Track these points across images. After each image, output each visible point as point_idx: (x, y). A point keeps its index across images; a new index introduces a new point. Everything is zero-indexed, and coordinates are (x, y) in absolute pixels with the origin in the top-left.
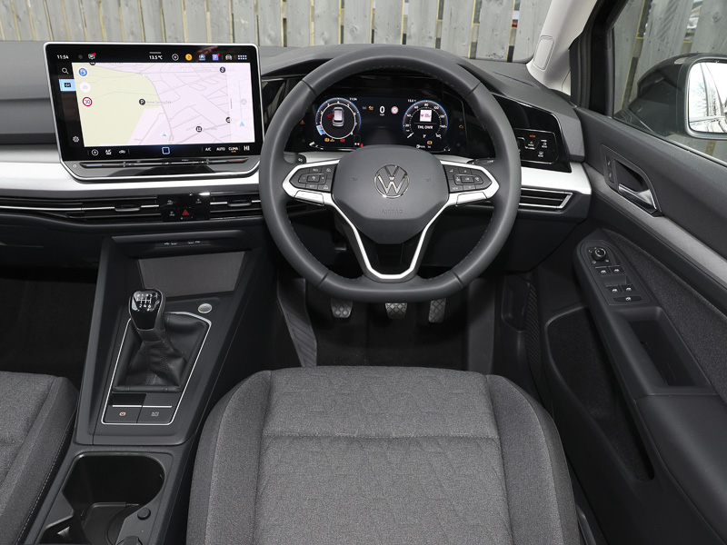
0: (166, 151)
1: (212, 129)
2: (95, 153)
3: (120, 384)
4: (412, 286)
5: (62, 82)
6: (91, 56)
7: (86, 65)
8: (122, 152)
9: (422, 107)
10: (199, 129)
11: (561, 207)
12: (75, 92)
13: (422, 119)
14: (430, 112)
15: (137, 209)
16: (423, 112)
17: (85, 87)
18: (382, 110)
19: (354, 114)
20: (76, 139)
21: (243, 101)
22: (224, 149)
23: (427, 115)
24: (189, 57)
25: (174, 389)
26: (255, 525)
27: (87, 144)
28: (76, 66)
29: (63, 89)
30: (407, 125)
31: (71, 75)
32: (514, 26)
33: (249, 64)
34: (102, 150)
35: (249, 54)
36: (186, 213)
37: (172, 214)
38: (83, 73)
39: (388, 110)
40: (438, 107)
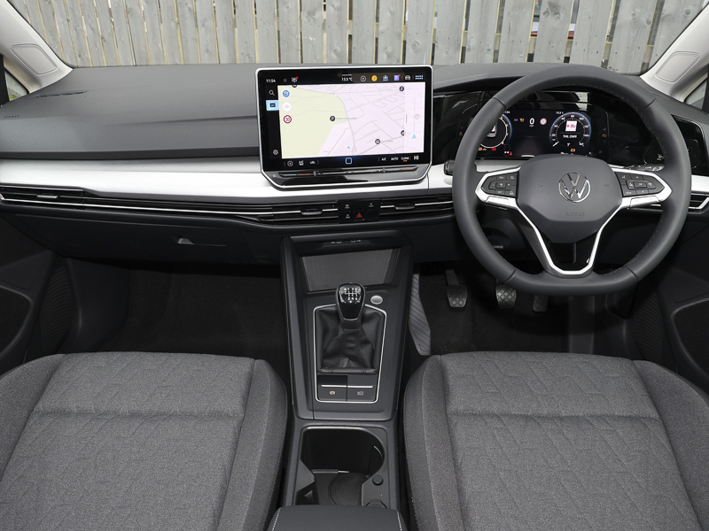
0: (349, 161)
1: (390, 141)
2: (290, 164)
3: (323, 366)
4: (591, 281)
5: (268, 102)
6: (294, 80)
7: (289, 88)
8: (313, 162)
9: (568, 118)
10: (378, 141)
11: (700, 207)
12: (278, 112)
13: (568, 129)
14: (575, 123)
15: (319, 213)
16: (569, 123)
17: (287, 107)
18: (532, 121)
19: (506, 126)
20: (275, 152)
21: (417, 116)
22: (397, 159)
23: (572, 126)
24: (374, 78)
25: (372, 371)
26: (460, 491)
27: (284, 156)
28: (281, 89)
29: (269, 108)
30: (554, 135)
31: (276, 97)
32: (571, 38)
33: (424, 83)
34: (296, 161)
35: (424, 74)
36: (359, 215)
37: (348, 217)
38: (286, 94)
39: (537, 122)
40: (583, 118)
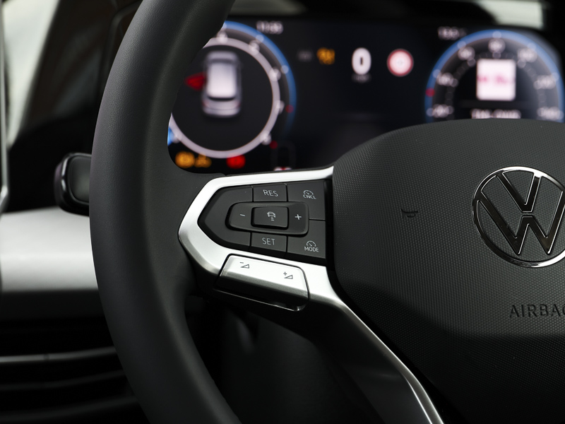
9: (483, 51)
13: (484, 91)
14: (507, 69)
16: (486, 68)
18: (361, 61)
19: (273, 75)
23: (500, 80)
30: (441, 111)
39: (380, 63)
40: (531, 51)
